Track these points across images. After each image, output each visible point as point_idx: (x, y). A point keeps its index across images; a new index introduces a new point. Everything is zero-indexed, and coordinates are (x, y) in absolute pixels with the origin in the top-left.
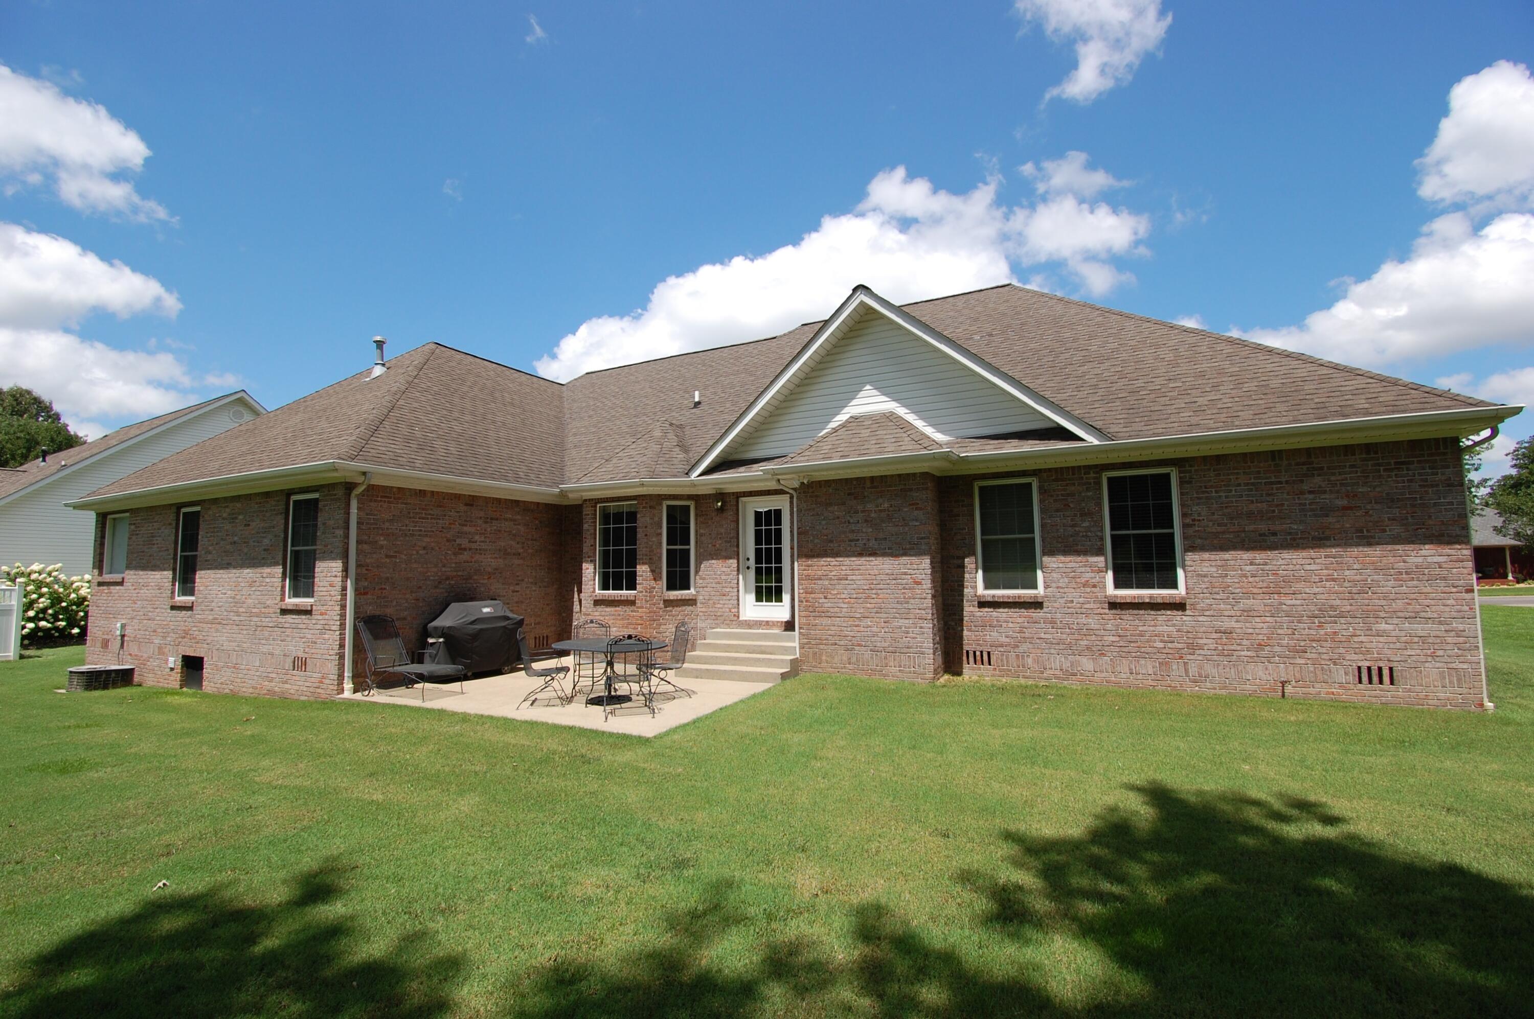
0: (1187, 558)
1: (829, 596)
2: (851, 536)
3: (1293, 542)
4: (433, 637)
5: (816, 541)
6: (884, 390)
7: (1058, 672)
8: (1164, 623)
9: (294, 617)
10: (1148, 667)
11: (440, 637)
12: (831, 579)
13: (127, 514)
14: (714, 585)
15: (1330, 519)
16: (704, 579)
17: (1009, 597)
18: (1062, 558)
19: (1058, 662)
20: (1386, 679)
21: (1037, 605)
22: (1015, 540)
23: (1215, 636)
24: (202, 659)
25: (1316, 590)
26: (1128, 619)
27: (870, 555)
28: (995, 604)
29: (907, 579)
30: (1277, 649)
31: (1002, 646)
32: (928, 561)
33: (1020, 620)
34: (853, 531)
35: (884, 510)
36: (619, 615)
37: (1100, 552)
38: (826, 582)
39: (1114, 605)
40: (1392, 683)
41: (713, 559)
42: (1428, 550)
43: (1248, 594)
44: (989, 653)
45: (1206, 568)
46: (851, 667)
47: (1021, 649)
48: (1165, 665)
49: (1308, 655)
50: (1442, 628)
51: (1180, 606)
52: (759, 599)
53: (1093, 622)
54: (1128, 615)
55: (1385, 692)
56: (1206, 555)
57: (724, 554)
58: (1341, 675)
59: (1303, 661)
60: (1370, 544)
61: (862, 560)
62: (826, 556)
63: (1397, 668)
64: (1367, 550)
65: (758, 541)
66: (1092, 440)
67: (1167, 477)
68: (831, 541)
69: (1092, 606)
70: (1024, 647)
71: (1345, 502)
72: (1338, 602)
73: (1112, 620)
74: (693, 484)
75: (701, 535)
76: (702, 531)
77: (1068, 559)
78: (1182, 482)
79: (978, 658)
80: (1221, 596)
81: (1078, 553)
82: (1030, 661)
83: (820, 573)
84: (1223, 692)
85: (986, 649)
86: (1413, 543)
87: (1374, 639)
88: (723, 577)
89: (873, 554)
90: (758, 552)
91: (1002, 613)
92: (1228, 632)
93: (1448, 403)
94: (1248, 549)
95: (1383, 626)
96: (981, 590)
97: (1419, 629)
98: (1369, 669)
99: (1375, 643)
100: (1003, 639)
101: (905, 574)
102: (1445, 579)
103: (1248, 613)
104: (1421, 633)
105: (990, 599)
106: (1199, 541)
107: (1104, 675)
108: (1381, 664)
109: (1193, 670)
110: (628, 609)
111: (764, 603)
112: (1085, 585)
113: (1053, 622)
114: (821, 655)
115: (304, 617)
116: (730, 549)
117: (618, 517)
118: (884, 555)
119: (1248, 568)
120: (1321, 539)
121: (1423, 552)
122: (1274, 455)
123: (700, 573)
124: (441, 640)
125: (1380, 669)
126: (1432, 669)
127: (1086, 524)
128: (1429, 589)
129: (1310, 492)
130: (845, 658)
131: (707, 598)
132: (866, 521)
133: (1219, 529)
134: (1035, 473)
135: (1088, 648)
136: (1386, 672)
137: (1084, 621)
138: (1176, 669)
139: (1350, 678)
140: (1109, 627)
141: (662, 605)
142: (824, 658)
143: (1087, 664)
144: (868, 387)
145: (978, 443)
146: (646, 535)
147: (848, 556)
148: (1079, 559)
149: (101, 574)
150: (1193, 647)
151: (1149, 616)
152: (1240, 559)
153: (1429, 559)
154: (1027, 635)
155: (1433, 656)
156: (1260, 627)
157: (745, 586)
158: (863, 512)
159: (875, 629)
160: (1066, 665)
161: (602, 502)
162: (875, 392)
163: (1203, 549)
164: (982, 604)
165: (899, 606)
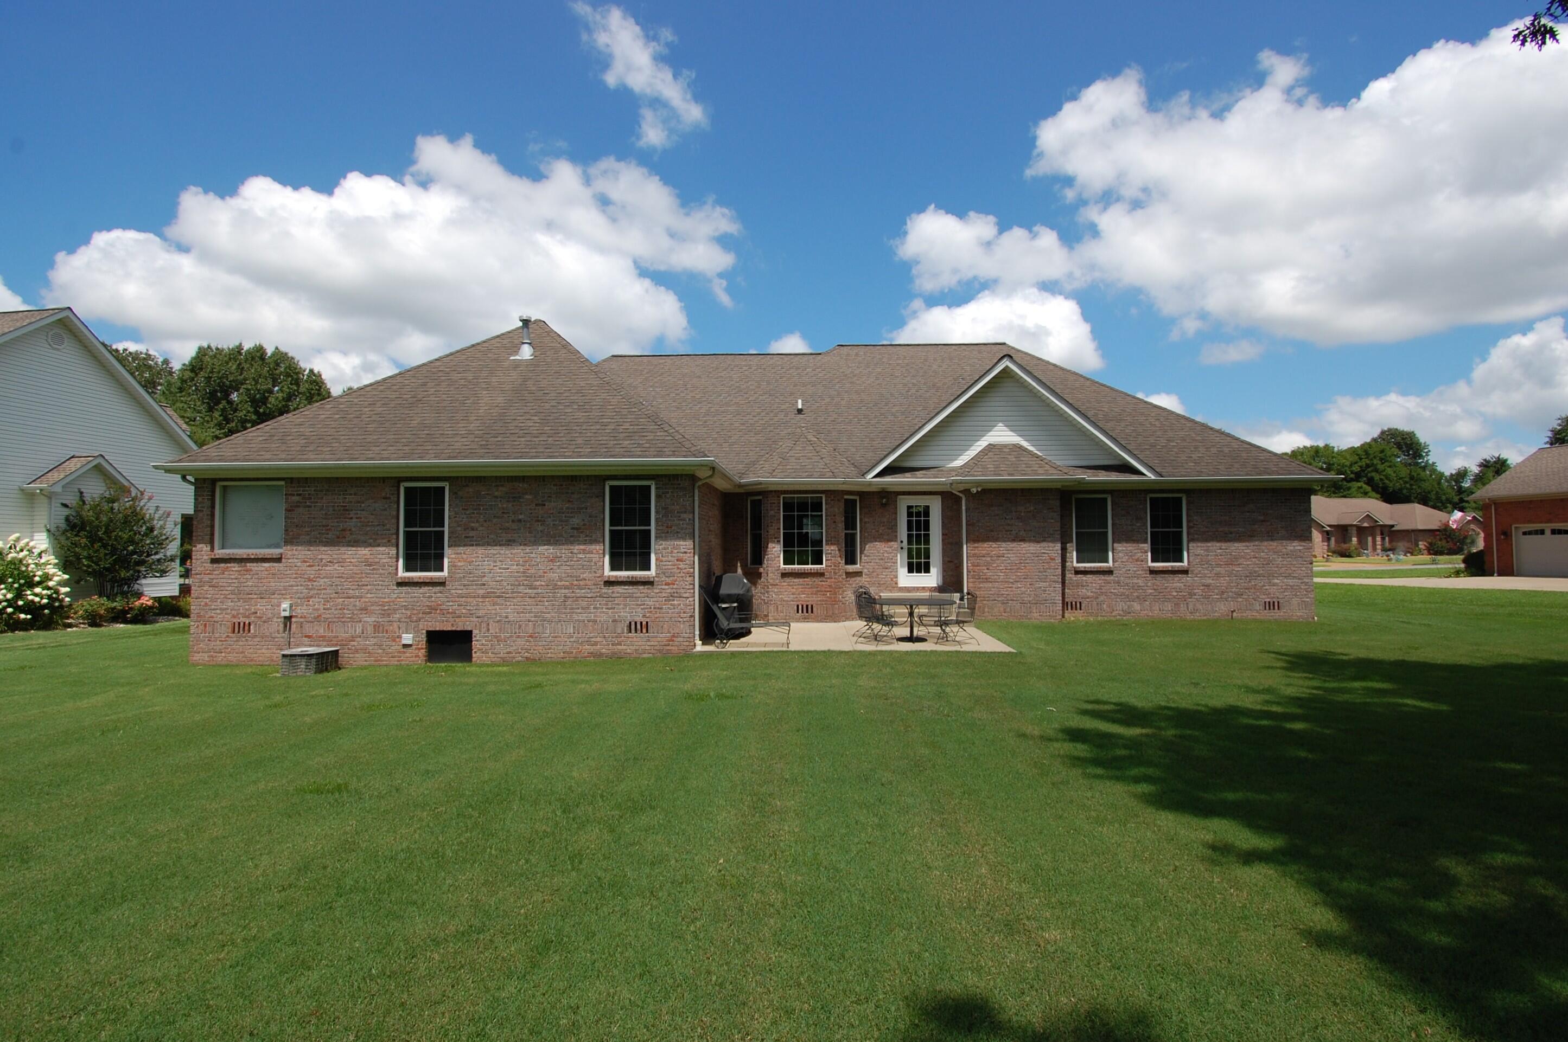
0: (1190, 545)
1: (991, 568)
2: (1007, 528)
3: (1239, 538)
4: (725, 603)
5: (981, 530)
6: (1012, 428)
7: (1121, 612)
8: (1177, 582)
9: (626, 587)
10: (1169, 606)
11: (734, 602)
12: (992, 557)
13: (282, 483)
14: (877, 561)
15: (1256, 526)
16: (868, 556)
17: (1094, 568)
18: (1125, 545)
19: (1121, 606)
20: (1276, 607)
21: (1109, 572)
22: (1095, 532)
23: (1202, 588)
24: (471, 632)
25: (1248, 563)
26: (1159, 580)
27: (1020, 541)
28: (1085, 572)
29: (1046, 557)
30: (1230, 594)
31: (1088, 598)
32: (1059, 545)
33: (1100, 582)
34: (1009, 525)
35: (1030, 512)
36: (808, 585)
37: (1145, 541)
38: (989, 559)
39: (1153, 572)
40: (1279, 609)
41: (876, 541)
42: (1296, 543)
43: (1219, 565)
44: (1080, 603)
45: (1199, 551)
46: (1006, 614)
47: (1100, 600)
48: (1177, 605)
49: (1244, 596)
50: (1300, 581)
51: (1185, 572)
52: (910, 570)
53: (1140, 582)
54: (1159, 577)
55: (1276, 614)
56: (1199, 544)
57: (886, 537)
58: (1257, 606)
59: (1241, 600)
60: (1272, 540)
61: (1015, 544)
62: (989, 541)
63: (1281, 601)
64: (1271, 543)
65: (910, 528)
66: (1150, 476)
67: (1180, 499)
68: (992, 531)
69: (1140, 572)
70: (1102, 598)
71: (1262, 518)
72: (1257, 569)
73: (1151, 581)
74: (870, 484)
75: (865, 523)
76: (866, 520)
77: (1128, 545)
78: (1188, 503)
79: (1074, 606)
80: (1206, 566)
81: (1134, 541)
82: (1105, 606)
83: (984, 552)
84: (1205, 618)
85: (1079, 600)
86: (1290, 539)
87: (1272, 587)
88: (886, 555)
89: (1023, 540)
90: (910, 536)
91: (1089, 578)
92: (1208, 586)
93: (1309, 472)
94: (1219, 541)
95: (1276, 581)
96: (1075, 564)
97: (1291, 582)
98: (1269, 602)
99: (1273, 590)
100: (1089, 594)
101: (1044, 553)
102: (1301, 557)
103: (1218, 575)
104: (1291, 584)
105: (1083, 569)
106: (1196, 536)
107: (1146, 612)
108: (1274, 600)
109: (1191, 607)
110: (817, 581)
111: (915, 574)
112: (1137, 560)
113: (1118, 582)
114: (984, 608)
115: (642, 587)
116: (889, 535)
117: (803, 506)
118: (1030, 541)
119: (1219, 551)
120: (1251, 536)
121: (1294, 544)
122: (1233, 491)
123: (865, 552)
124: (735, 605)
125: (1274, 602)
126: (1295, 601)
127: (1138, 524)
128: (1295, 562)
129: (1248, 512)
130: (1002, 609)
131: (871, 570)
132: (1018, 518)
133: (1207, 529)
134: (1111, 492)
135: (1138, 597)
136: (1276, 604)
137: (1136, 581)
138: (1183, 607)
139: (1261, 607)
140: (1149, 584)
141: (844, 577)
142: (986, 610)
143: (1137, 606)
144: (1000, 424)
145: (1080, 470)
146: (835, 522)
147: (1005, 541)
148: (1134, 545)
149: (212, 549)
150: (1191, 595)
151: (1170, 577)
152: (1215, 546)
153: (1296, 548)
154: (1103, 591)
155: (1296, 595)
156: (1224, 581)
157: (901, 560)
158: (1016, 512)
159: (1023, 589)
160: (1126, 608)
161: (785, 494)
162: (1005, 428)
163: (1198, 540)
164: (1077, 572)
165: (1040, 574)
